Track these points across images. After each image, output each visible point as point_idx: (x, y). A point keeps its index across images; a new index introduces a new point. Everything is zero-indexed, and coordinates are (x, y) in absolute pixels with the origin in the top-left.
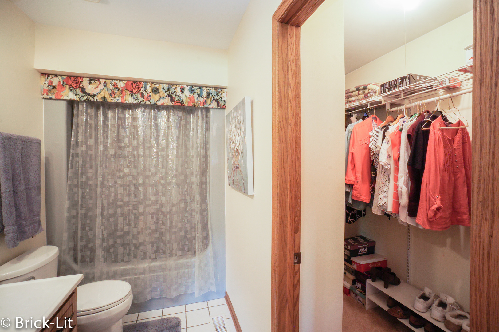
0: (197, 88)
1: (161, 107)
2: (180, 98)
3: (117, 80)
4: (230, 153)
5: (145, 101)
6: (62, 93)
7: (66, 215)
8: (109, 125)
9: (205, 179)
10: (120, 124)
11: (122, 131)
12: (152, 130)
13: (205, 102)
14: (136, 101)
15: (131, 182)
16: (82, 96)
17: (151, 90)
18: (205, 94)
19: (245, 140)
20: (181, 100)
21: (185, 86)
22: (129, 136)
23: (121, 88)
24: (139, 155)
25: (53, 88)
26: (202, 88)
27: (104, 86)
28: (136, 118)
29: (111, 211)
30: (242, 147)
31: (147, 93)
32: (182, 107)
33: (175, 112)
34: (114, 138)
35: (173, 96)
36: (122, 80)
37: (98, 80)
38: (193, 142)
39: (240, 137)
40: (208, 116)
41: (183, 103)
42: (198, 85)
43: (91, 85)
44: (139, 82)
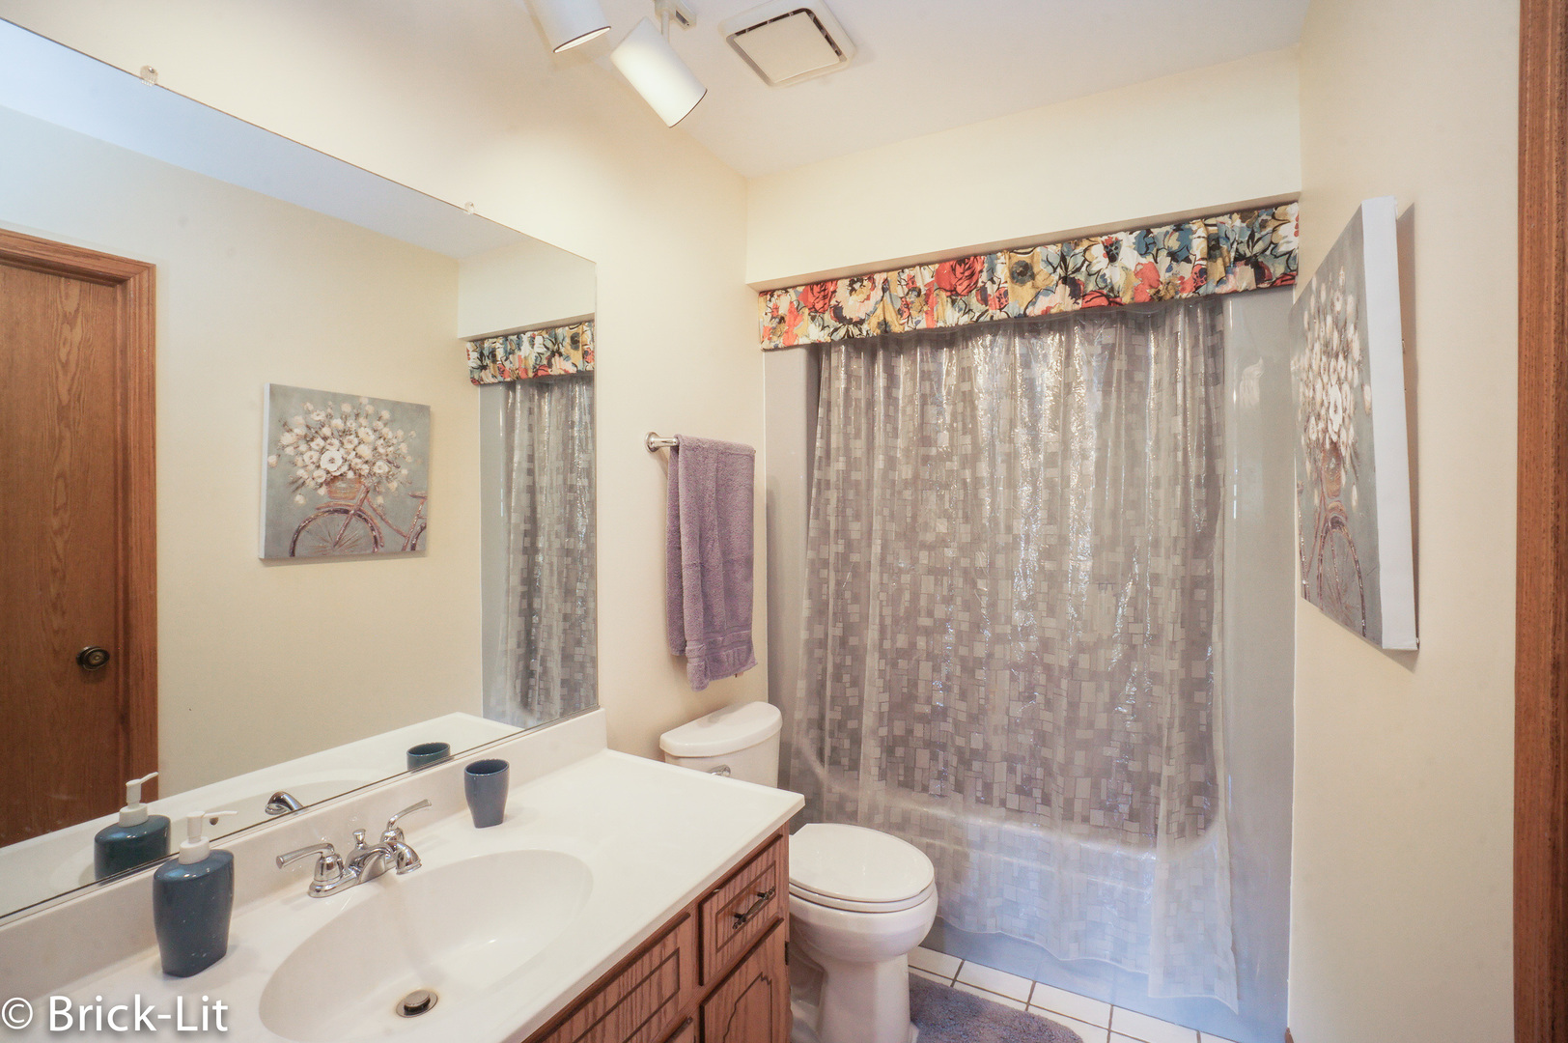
0: (1167, 232)
1: (1043, 324)
2: (1105, 281)
3: (914, 266)
4: (1308, 463)
5: (990, 311)
6: (796, 330)
7: (803, 635)
8: (900, 397)
9: (1207, 568)
10: (928, 392)
11: (932, 410)
12: (1016, 401)
13: (1201, 276)
14: (967, 316)
15: (955, 562)
16: (836, 330)
17: (1008, 274)
18: (1199, 247)
19: (1367, 398)
20: (1107, 286)
21: (1121, 236)
22: (951, 425)
23: (925, 286)
24: (977, 481)
25: (780, 323)
26: (1187, 226)
27: (884, 290)
28: (969, 369)
29: (902, 641)
30: (1352, 431)
31: (996, 287)
32: (1114, 310)
33: (1091, 331)
34: (911, 435)
35: (1081, 277)
36: (927, 264)
37: (869, 279)
38: (1158, 429)
39: (1346, 387)
40: (1219, 328)
41: (1116, 297)
42: (1165, 220)
43: (854, 296)
44: (972, 259)
